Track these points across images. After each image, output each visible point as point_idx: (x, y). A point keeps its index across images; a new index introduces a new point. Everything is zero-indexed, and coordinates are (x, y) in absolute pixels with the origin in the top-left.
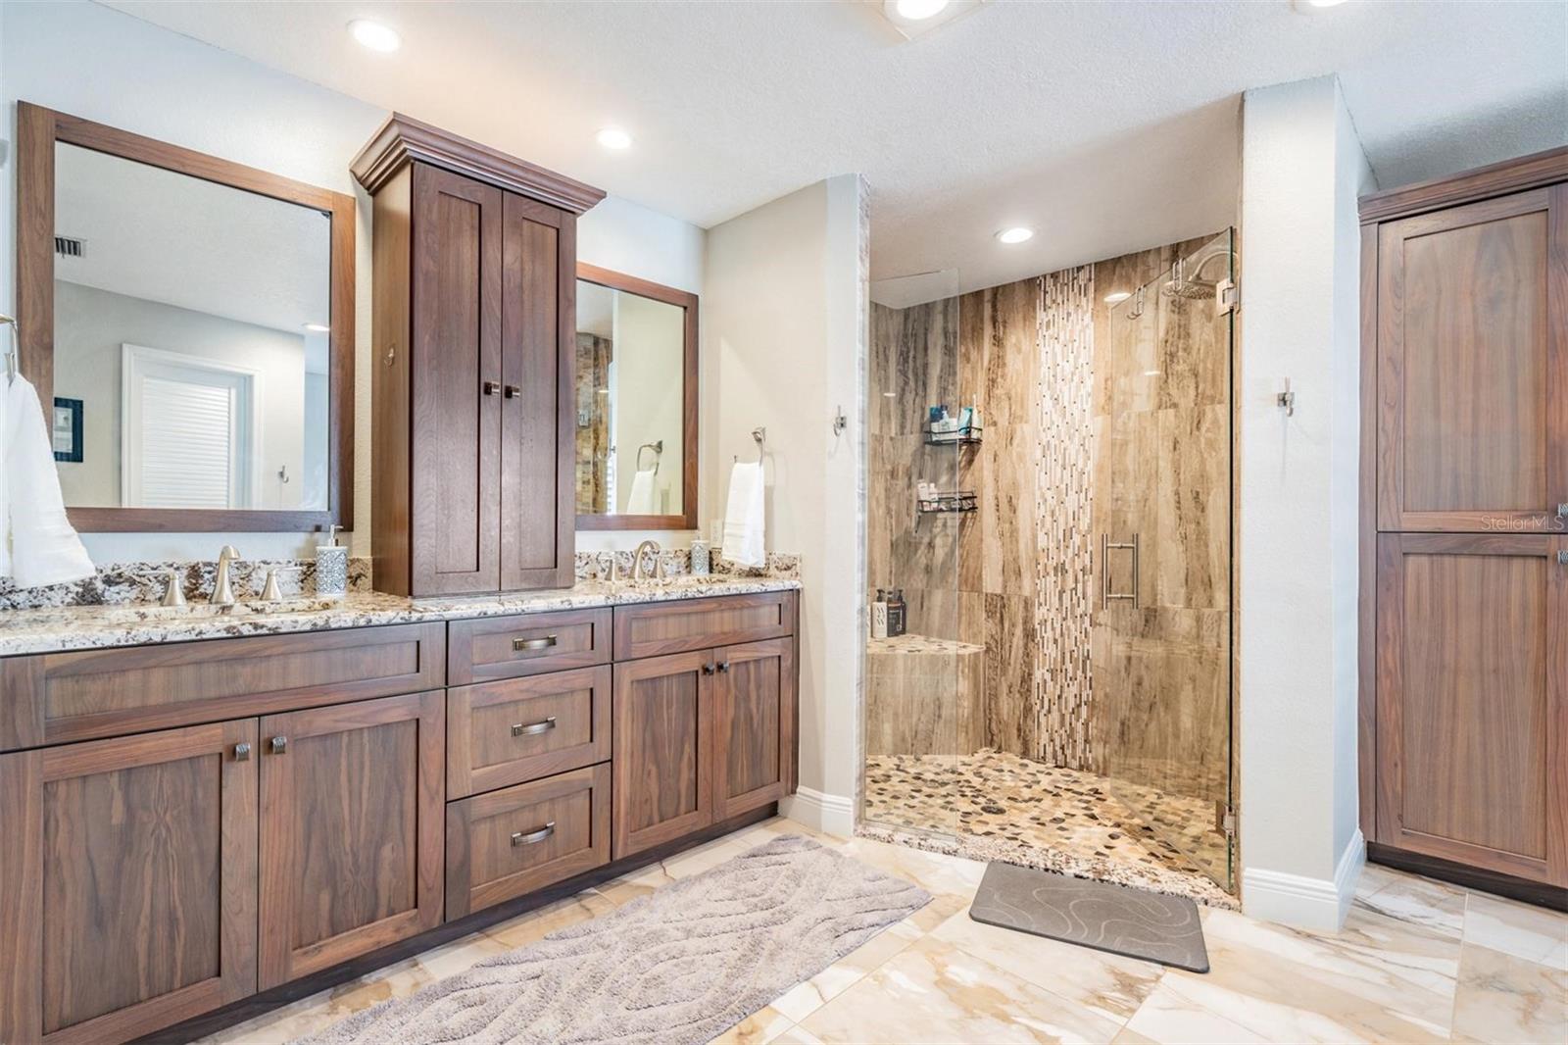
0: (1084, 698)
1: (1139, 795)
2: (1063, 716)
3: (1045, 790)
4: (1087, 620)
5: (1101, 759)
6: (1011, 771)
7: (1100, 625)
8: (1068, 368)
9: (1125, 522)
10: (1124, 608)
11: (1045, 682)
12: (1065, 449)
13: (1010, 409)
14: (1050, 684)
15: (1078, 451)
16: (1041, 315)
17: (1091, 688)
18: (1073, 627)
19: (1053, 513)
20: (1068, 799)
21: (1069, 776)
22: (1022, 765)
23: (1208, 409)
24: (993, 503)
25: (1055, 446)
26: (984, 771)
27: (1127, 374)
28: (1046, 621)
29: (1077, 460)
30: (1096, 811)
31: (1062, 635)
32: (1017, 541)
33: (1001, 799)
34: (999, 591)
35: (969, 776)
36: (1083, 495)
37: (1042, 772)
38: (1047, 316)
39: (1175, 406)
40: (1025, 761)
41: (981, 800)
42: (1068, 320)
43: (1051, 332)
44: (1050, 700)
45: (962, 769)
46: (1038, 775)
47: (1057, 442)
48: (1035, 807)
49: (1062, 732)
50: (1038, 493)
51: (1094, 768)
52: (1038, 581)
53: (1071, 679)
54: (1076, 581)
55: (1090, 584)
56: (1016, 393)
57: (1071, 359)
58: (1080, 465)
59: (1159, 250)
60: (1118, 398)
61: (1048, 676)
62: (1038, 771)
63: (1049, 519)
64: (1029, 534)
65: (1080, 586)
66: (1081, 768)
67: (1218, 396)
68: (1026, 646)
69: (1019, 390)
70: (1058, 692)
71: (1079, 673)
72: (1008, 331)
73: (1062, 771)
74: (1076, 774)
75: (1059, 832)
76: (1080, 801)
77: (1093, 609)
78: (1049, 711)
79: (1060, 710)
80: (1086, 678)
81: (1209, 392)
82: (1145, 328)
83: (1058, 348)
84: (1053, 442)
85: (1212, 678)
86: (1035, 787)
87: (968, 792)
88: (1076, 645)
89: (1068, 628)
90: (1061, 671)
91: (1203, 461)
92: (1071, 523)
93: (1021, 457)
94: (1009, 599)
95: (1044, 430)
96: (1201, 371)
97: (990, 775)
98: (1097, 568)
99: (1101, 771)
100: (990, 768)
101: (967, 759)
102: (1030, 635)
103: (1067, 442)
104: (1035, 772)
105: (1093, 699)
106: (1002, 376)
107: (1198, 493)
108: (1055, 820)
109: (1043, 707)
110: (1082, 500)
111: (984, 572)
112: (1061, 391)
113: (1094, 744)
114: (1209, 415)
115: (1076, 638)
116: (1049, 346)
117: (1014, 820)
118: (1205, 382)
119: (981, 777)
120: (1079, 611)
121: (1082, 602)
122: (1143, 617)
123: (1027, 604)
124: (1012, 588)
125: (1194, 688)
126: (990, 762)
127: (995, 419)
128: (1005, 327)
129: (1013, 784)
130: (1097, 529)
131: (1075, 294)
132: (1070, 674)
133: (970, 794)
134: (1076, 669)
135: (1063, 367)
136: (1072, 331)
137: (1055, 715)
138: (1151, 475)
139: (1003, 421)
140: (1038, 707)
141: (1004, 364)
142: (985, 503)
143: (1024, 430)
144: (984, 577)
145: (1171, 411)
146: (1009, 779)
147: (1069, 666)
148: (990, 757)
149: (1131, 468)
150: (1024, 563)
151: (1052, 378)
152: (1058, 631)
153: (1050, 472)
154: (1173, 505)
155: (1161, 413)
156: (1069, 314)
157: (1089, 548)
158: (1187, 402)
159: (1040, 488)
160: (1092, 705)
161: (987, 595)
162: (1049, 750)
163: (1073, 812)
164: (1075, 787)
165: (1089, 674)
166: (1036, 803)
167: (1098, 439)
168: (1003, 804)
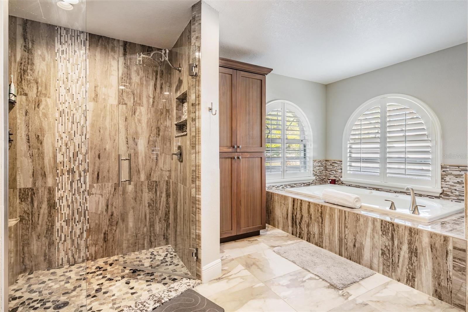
0: (85, 228)
1: (116, 260)
2: (73, 241)
3: (77, 280)
4: (86, 193)
5: (93, 253)
6: (49, 280)
7: (93, 194)
8: (75, 77)
9: (105, 149)
10: (105, 185)
11: (62, 227)
12: (73, 114)
13: (38, 89)
14: (65, 227)
15: (81, 117)
16: (58, 46)
17: (88, 223)
18: (78, 197)
19: (66, 145)
20: (92, 278)
21: (81, 267)
22: (52, 273)
23: (138, 107)
24: (24, 138)
25: (68, 112)
26: (34, 287)
27: (106, 87)
28: (62, 197)
29: (80, 120)
30: (109, 276)
31: (72, 202)
32: (43, 159)
33: (60, 297)
34: (30, 186)
35: (27, 296)
36: (83, 137)
37: (67, 272)
38: (62, 47)
39: (126, 104)
40: (52, 271)
41: (48, 305)
42: (75, 54)
43: (64, 56)
44: (65, 236)
45: (18, 294)
46: (66, 274)
47: (69, 111)
48: (81, 290)
49: (73, 248)
50: (57, 135)
51: (90, 258)
52: (58, 179)
53: (78, 222)
54: (80, 176)
55: (88, 177)
56: (42, 80)
57: (77, 72)
58: (82, 122)
59: (119, 41)
60: (101, 97)
61: (64, 224)
62: (64, 272)
63: (64, 148)
64: (51, 155)
65: (82, 179)
66: (83, 261)
67: (141, 104)
68: (50, 212)
69: (44, 80)
70: (70, 230)
71: (82, 218)
72: (35, 46)
73: (76, 266)
74: (83, 265)
75: (106, 295)
76: (97, 275)
77: (89, 187)
78: (65, 241)
79: (71, 238)
80: (86, 219)
81: (138, 102)
82: (114, 70)
83: (69, 65)
84: (66, 110)
85: (140, 206)
86: (70, 281)
87: (36, 305)
88: (80, 205)
89: (76, 199)
90: (72, 219)
91: (136, 128)
92: (77, 149)
93: (45, 115)
94: (37, 189)
95: (61, 103)
96: (135, 93)
97: (40, 288)
98: (90, 170)
99: (93, 258)
100: (36, 284)
101: (15, 287)
102: (52, 206)
103: (74, 111)
104: (63, 274)
105: (90, 228)
106: (31, 70)
107: (134, 138)
108: (97, 291)
109: (61, 240)
110: (83, 139)
111: (18, 177)
112: (71, 86)
113: (90, 248)
114: (138, 110)
115: (80, 202)
116: (63, 63)
117: (79, 303)
118: (137, 97)
119: (35, 292)
120: (82, 190)
121: (84, 185)
122: (114, 188)
123: (51, 191)
124: (39, 183)
125: (133, 211)
126: (32, 281)
127: (27, 92)
128: (33, 44)
129: (57, 286)
130: (91, 152)
131: (79, 43)
132: (77, 219)
133: (39, 305)
134: (80, 216)
135: (72, 76)
136: (77, 60)
137: (69, 241)
138: (116, 130)
139: (32, 94)
140: (58, 241)
141: (33, 64)
142: (18, 138)
143: (47, 102)
144: (18, 180)
145: (124, 106)
146: (53, 284)
147: (77, 216)
148: (29, 279)
149: (108, 126)
150: (48, 169)
151: (65, 80)
152: (70, 201)
153: (65, 124)
154: (125, 142)
155: (120, 106)
156: (75, 51)
157: (87, 161)
158: (130, 103)
159: (58, 132)
160: (89, 231)
161: (20, 189)
162: (65, 260)
163: (100, 282)
164: (88, 271)
165: (87, 217)
166: (80, 288)
167: (91, 112)
168: (63, 299)
